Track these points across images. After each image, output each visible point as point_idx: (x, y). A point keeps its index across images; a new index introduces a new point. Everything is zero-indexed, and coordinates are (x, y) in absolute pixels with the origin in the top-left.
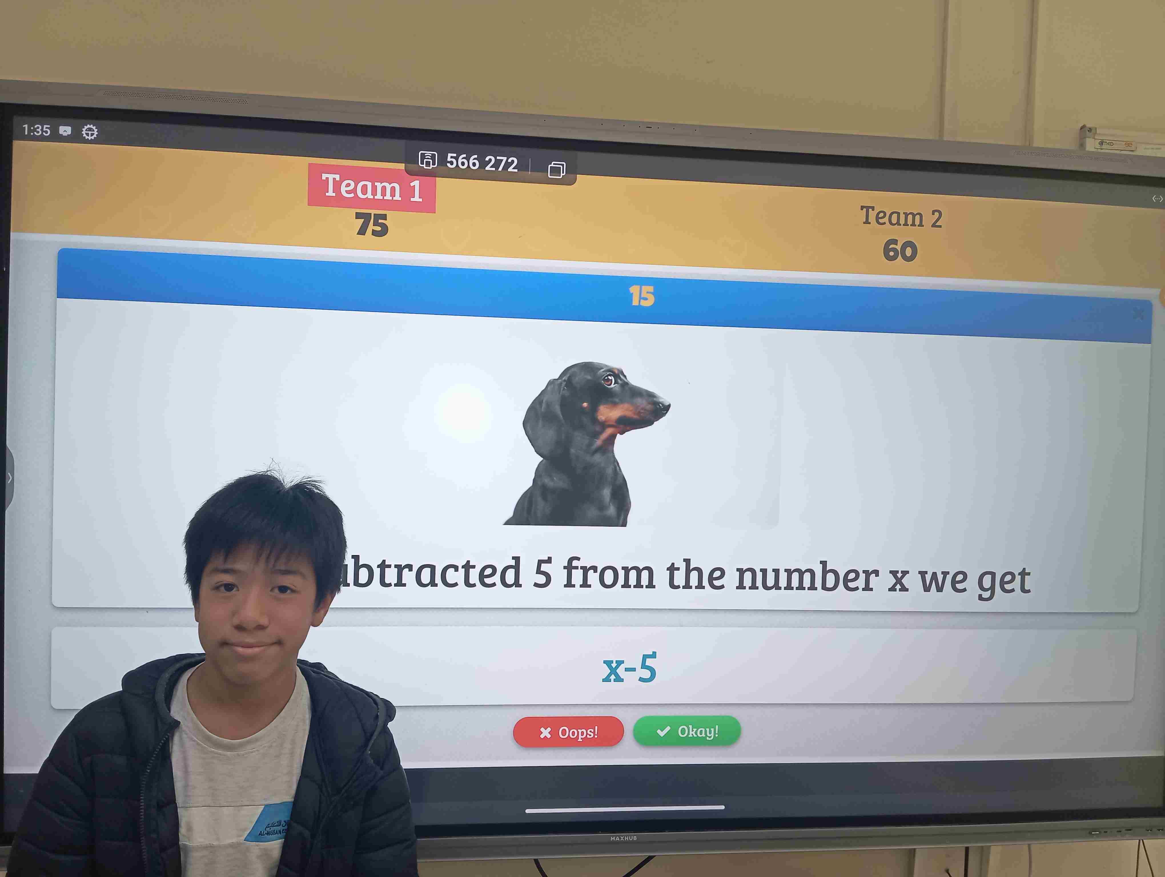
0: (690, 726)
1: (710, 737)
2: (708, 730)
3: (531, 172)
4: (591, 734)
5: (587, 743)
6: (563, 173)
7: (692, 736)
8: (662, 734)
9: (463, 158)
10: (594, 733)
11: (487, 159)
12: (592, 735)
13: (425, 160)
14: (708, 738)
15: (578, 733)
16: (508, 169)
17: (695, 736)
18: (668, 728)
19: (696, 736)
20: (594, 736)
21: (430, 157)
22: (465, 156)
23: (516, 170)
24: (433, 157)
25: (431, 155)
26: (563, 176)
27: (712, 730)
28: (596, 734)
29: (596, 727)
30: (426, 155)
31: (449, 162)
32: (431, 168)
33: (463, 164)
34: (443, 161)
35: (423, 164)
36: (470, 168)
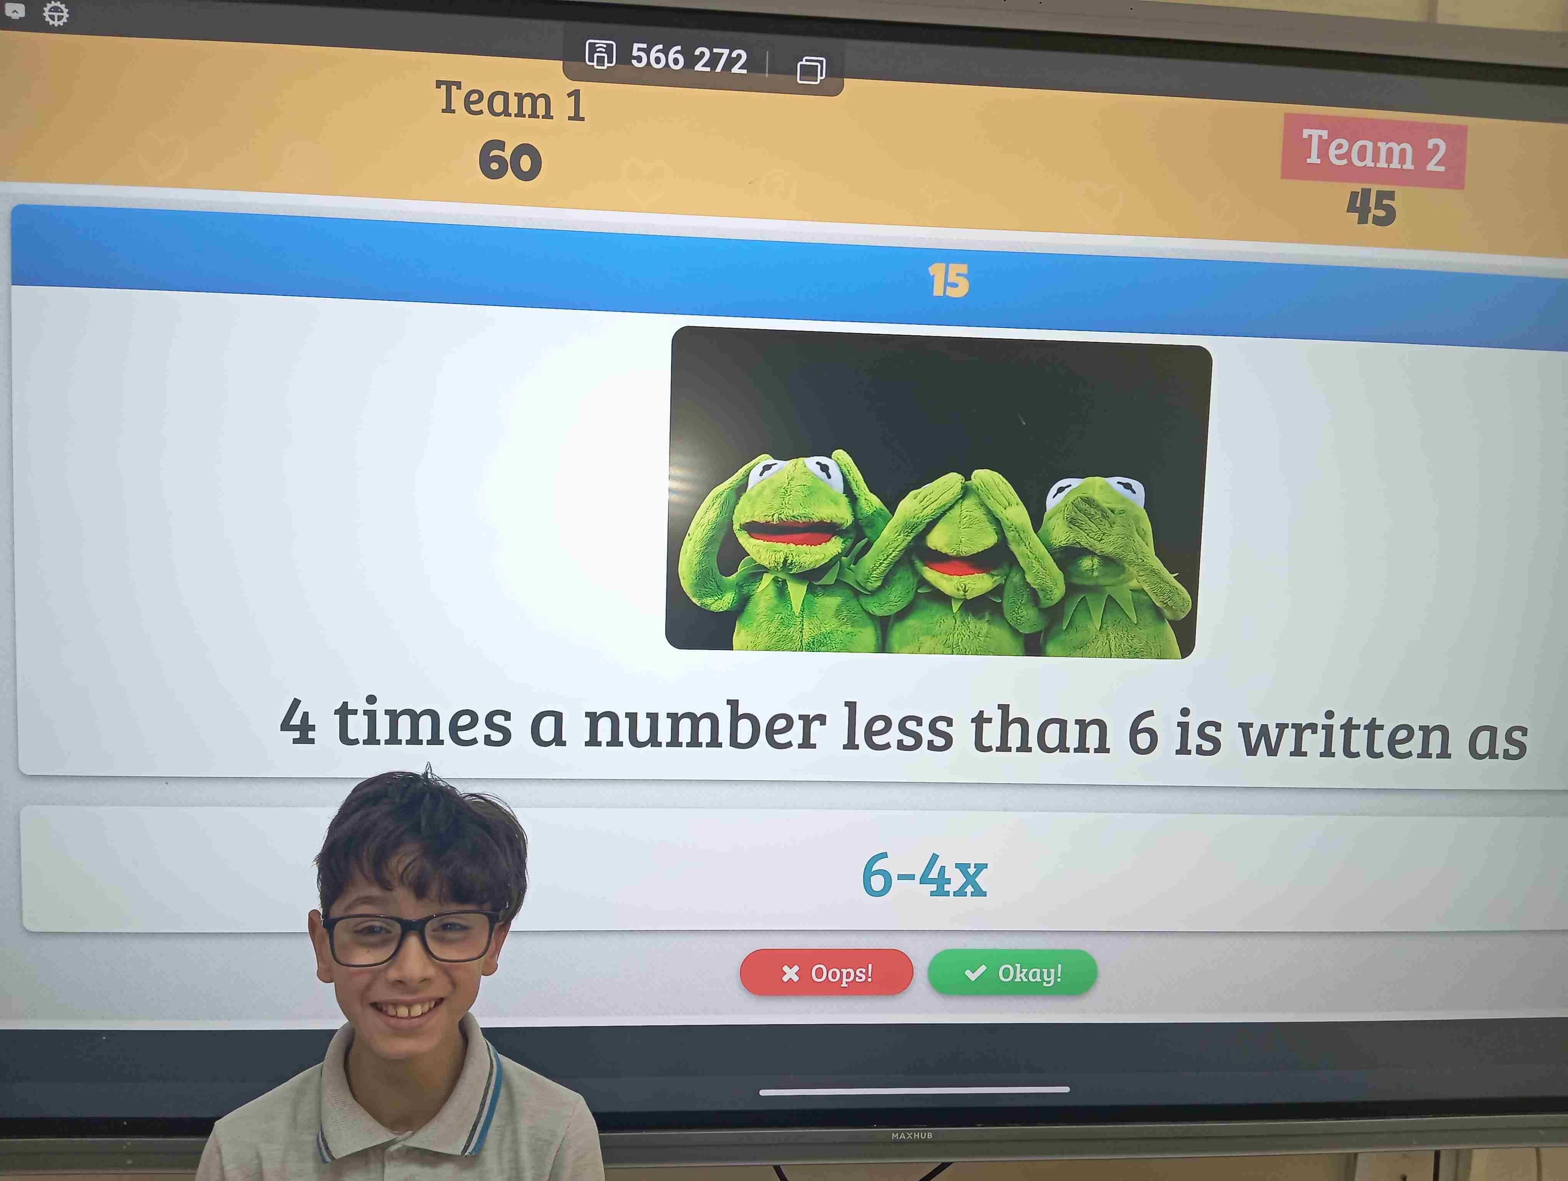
0: (1018, 966)
1: (1049, 982)
2: (1045, 971)
3: (769, 72)
4: (861, 975)
5: (856, 990)
6: (821, 75)
7: (1020, 980)
8: (973, 977)
9: (657, 52)
10: (866, 974)
11: (697, 52)
12: (864, 977)
13: (596, 55)
14: (1045, 984)
15: (841, 973)
16: (732, 70)
17: (1025, 980)
18: (983, 968)
19: (1027, 980)
20: (866, 979)
21: (604, 50)
22: (660, 47)
23: (745, 71)
24: (609, 49)
25: (605, 46)
26: (821, 80)
27: (1052, 971)
28: (870, 975)
29: (870, 965)
30: (597, 46)
31: (635, 58)
32: (605, 68)
33: (658, 60)
34: (625, 57)
35: (593, 62)
36: (669, 66)
